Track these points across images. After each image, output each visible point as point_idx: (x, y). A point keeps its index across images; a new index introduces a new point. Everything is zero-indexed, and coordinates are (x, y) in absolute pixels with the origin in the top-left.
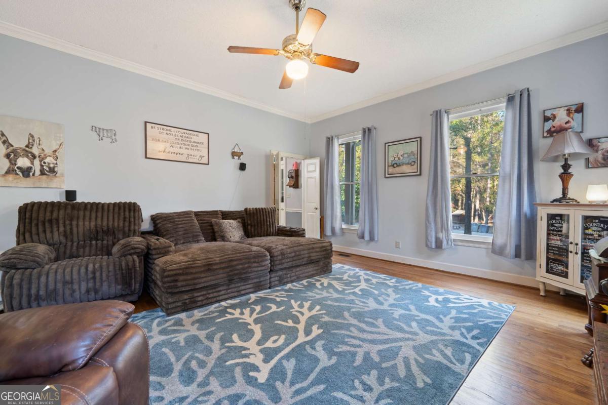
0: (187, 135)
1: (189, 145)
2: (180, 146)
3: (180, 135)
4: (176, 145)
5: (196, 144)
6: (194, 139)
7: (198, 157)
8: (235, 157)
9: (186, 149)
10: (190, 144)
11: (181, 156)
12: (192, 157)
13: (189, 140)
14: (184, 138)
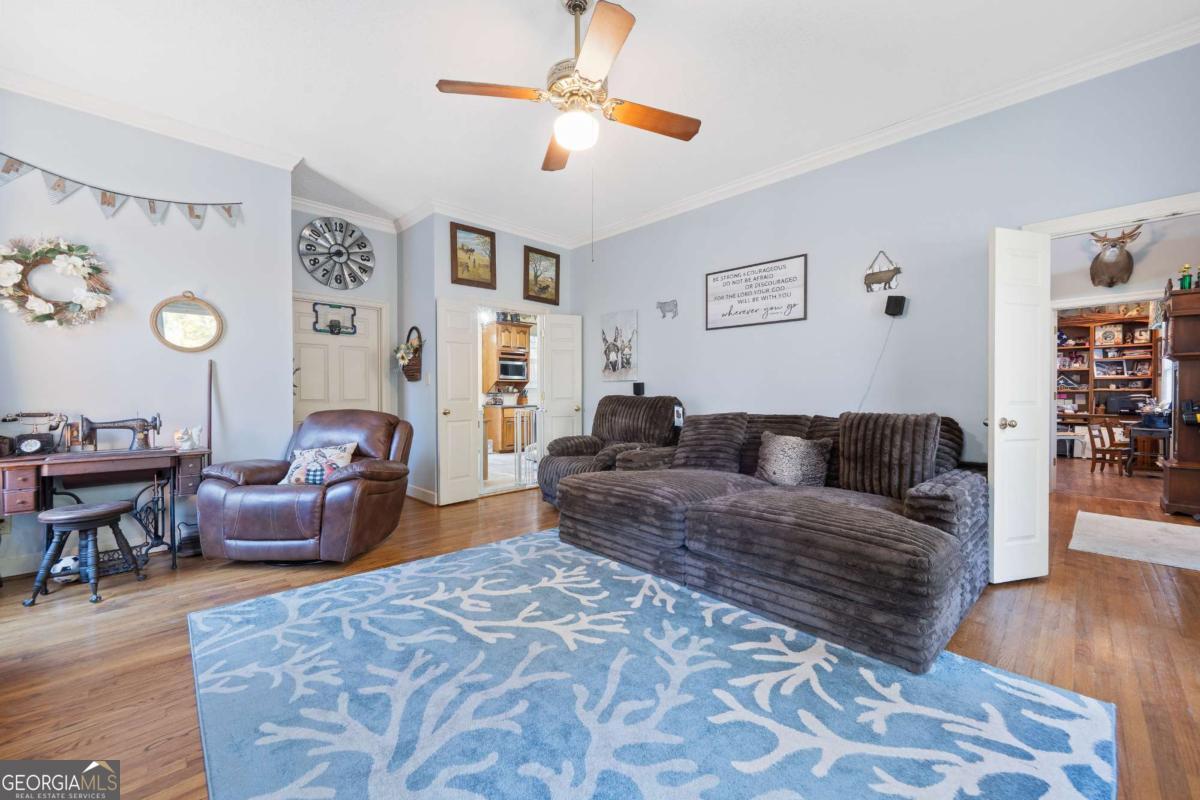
0: (764, 274)
1: (767, 291)
2: (752, 297)
3: (752, 277)
4: (747, 298)
5: (780, 285)
6: (779, 275)
7: (785, 308)
8: (875, 287)
9: (764, 298)
10: (770, 287)
11: (754, 313)
12: (774, 310)
13: (769, 280)
14: (759, 281)
